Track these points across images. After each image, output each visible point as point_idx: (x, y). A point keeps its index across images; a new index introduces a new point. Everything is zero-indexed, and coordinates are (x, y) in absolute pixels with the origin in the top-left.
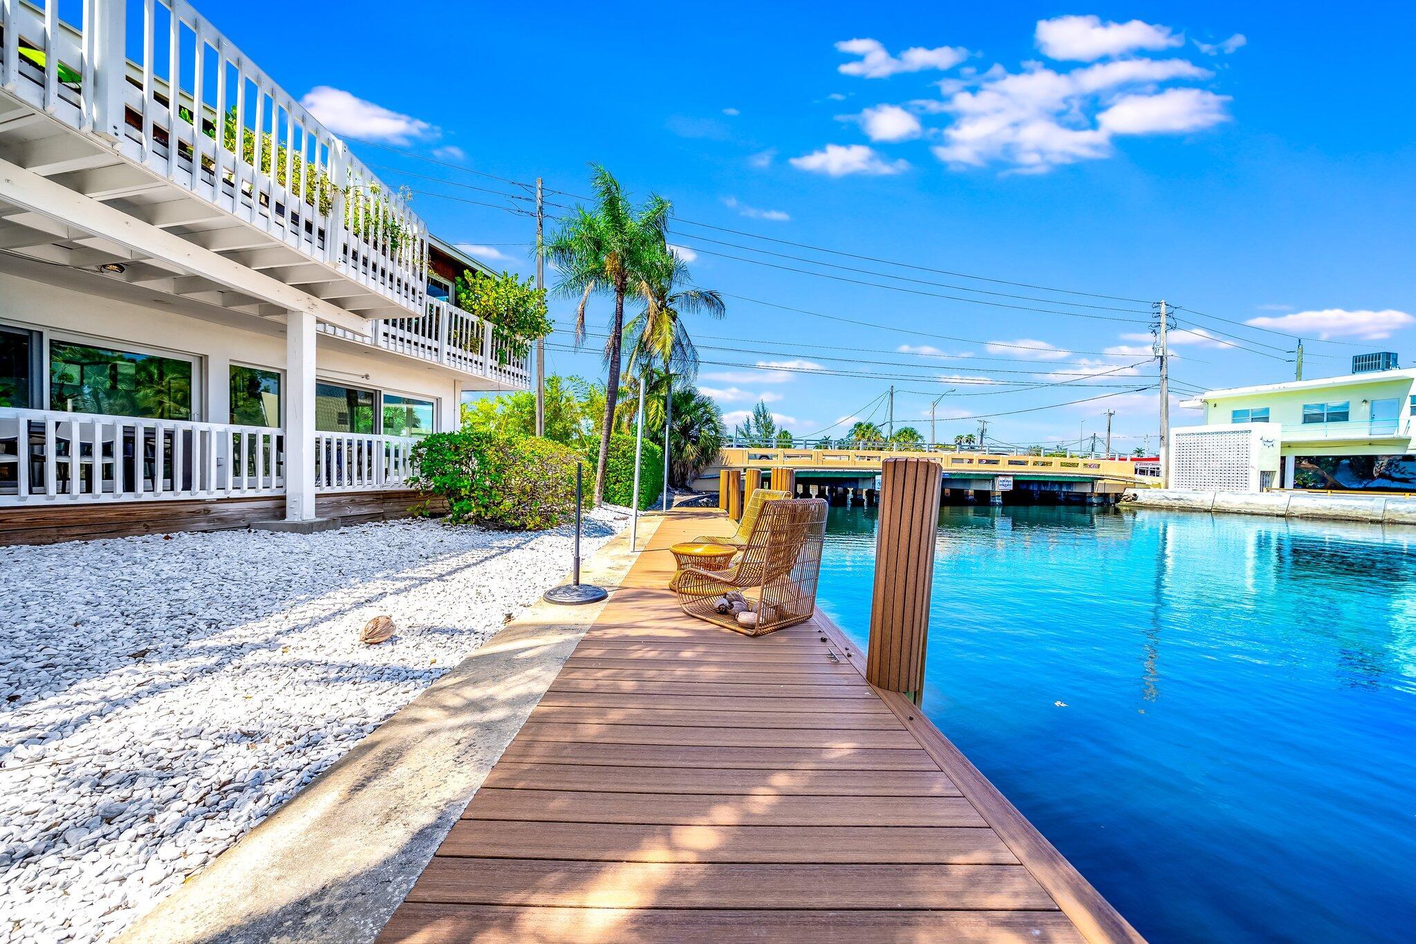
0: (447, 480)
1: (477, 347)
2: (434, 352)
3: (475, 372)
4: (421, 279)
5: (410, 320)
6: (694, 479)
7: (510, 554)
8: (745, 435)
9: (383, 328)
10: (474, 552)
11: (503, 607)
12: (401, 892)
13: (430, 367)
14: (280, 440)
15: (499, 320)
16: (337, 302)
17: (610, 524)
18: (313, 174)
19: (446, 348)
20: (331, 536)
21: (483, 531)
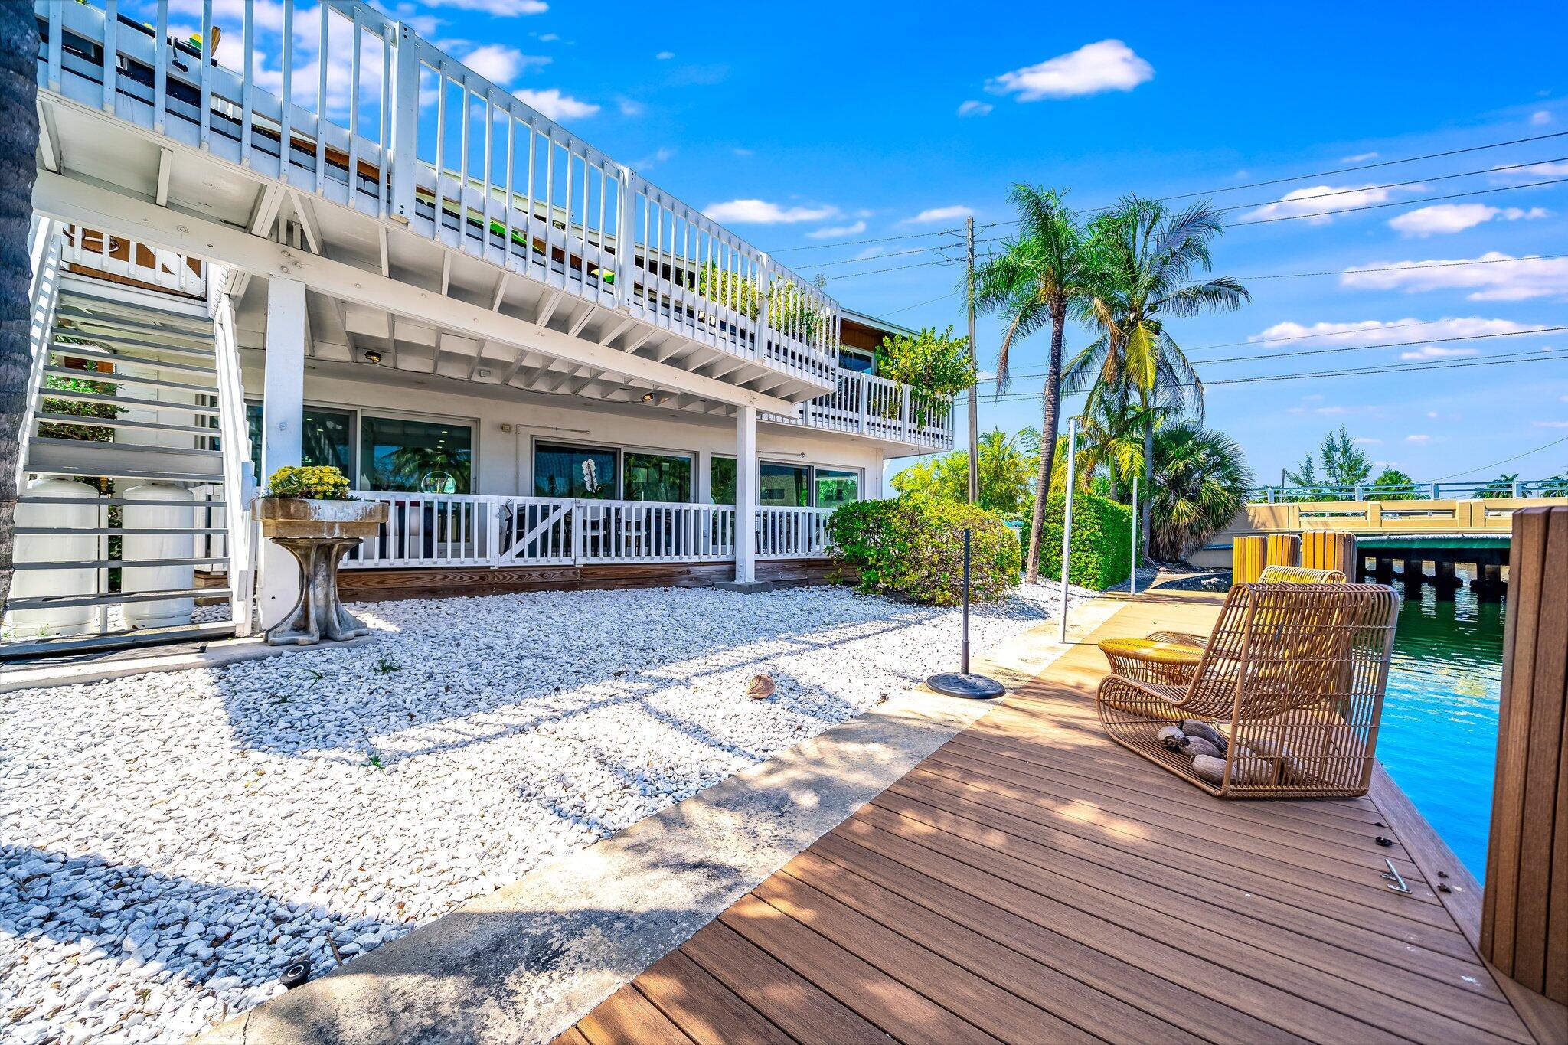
0: (855, 549)
1: (896, 412)
2: (855, 424)
3: (894, 438)
4: (834, 356)
5: (828, 396)
6: (1193, 551)
7: (909, 630)
8: (1301, 483)
9: (812, 408)
10: (874, 623)
11: (883, 686)
12: (679, 938)
13: (853, 440)
14: (733, 513)
15: (919, 380)
16: (771, 393)
17: (1043, 605)
18: (745, 289)
19: (866, 418)
20: (764, 598)
21: (891, 602)
